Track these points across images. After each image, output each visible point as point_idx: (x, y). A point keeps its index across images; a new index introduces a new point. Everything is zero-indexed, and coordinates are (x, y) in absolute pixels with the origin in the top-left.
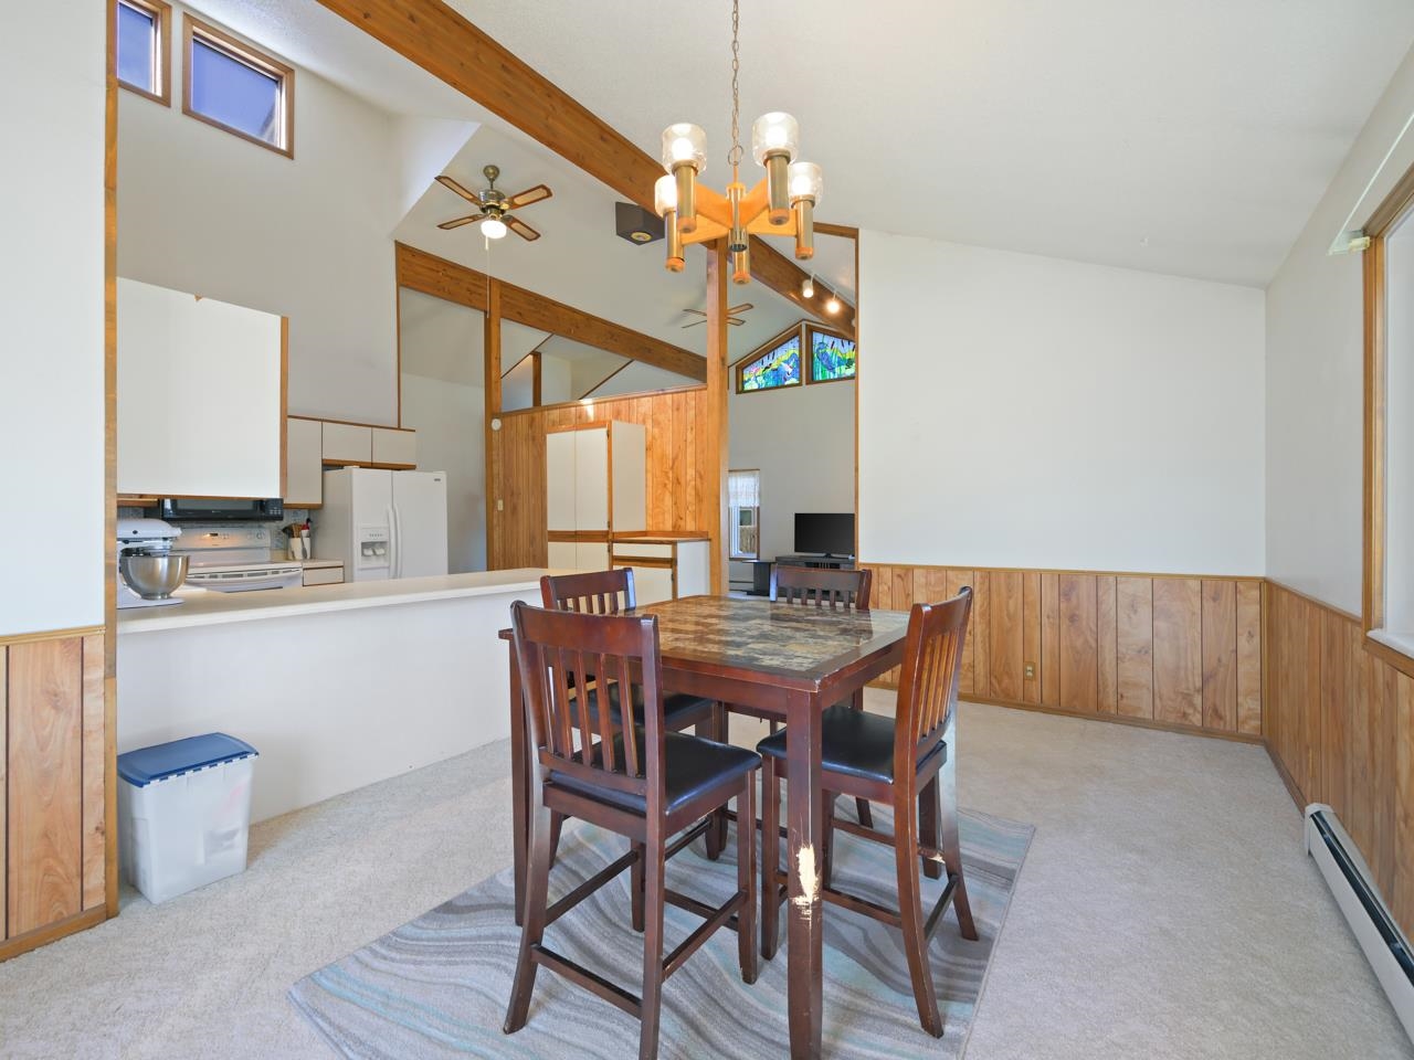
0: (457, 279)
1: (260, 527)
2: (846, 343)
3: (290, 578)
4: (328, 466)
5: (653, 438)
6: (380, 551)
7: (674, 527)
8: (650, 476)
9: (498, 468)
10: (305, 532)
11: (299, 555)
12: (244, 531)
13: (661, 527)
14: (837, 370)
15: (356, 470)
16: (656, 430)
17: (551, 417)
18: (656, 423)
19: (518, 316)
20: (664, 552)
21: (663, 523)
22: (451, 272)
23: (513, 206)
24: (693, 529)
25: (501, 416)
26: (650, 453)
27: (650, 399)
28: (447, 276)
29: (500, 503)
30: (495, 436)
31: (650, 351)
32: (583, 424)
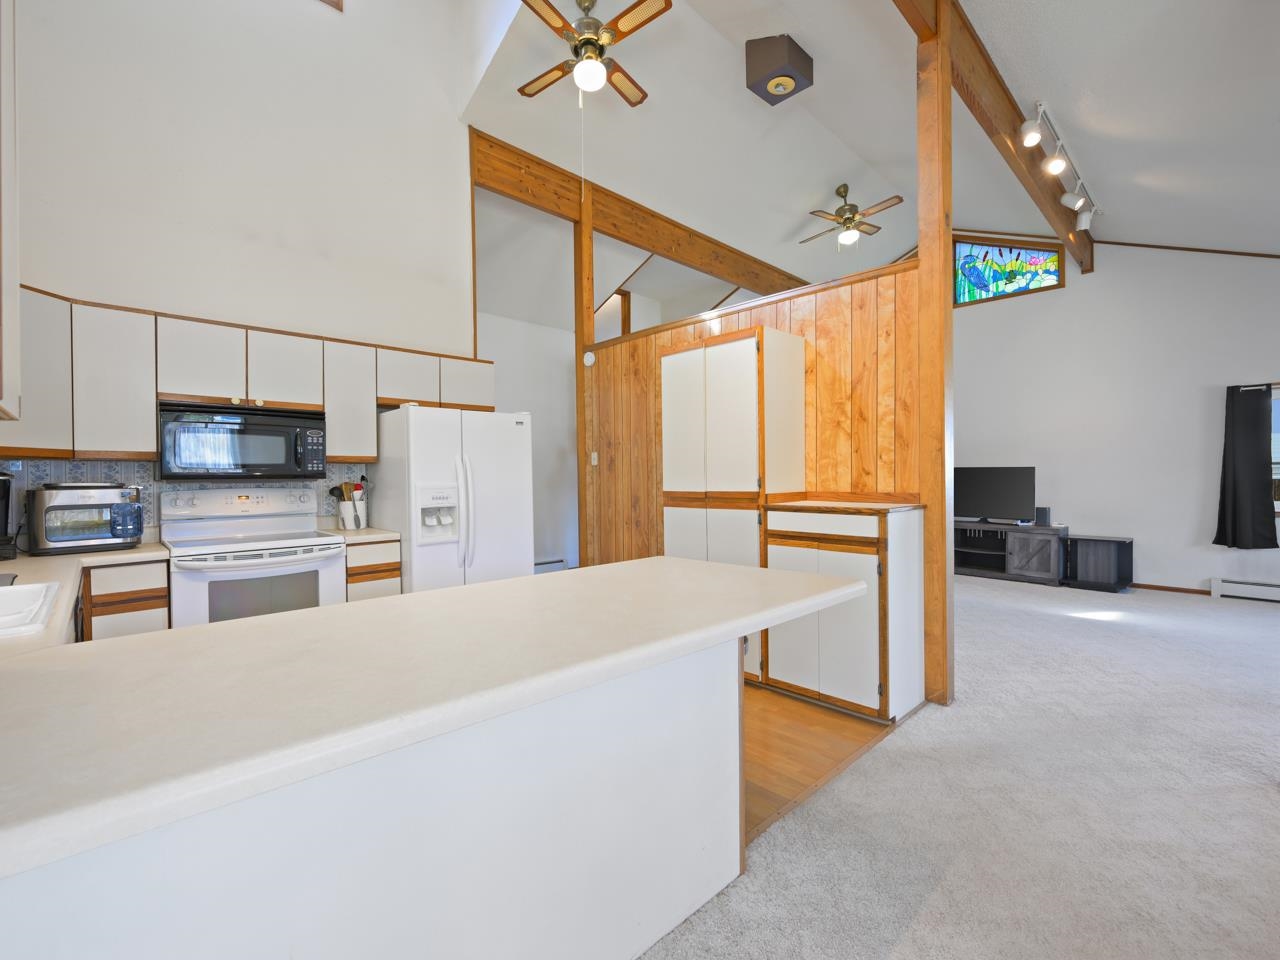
0: (543, 179)
1: (305, 487)
2: (1005, 251)
3: (328, 558)
4: (384, 406)
5: (817, 354)
6: (446, 520)
7: (854, 485)
8: (812, 411)
9: (591, 413)
10: (357, 494)
11: (350, 524)
12: (285, 492)
13: (833, 487)
14: (992, 287)
15: (413, 410)
16: (823, 343)
17: (660, 342)
18: (822, 331)
19: (612, 228)
20: (867, 527)
21: (835, 480)
22: (535, 170)
23: (618, 35)
24: (891, 489)
25: (594, 348)
26: (812, 377)
27: (812, 297)
28: (531, 174)
29: (594, 456)
30: (587, 374)
31: (757, 276)
32: (707, 341)
